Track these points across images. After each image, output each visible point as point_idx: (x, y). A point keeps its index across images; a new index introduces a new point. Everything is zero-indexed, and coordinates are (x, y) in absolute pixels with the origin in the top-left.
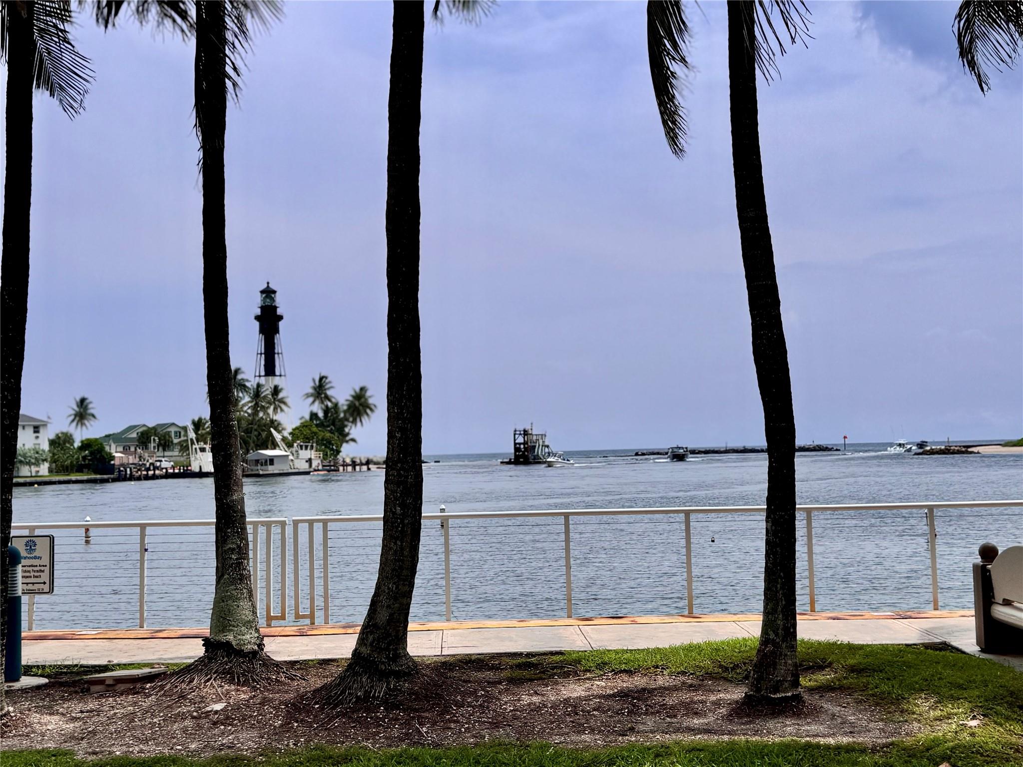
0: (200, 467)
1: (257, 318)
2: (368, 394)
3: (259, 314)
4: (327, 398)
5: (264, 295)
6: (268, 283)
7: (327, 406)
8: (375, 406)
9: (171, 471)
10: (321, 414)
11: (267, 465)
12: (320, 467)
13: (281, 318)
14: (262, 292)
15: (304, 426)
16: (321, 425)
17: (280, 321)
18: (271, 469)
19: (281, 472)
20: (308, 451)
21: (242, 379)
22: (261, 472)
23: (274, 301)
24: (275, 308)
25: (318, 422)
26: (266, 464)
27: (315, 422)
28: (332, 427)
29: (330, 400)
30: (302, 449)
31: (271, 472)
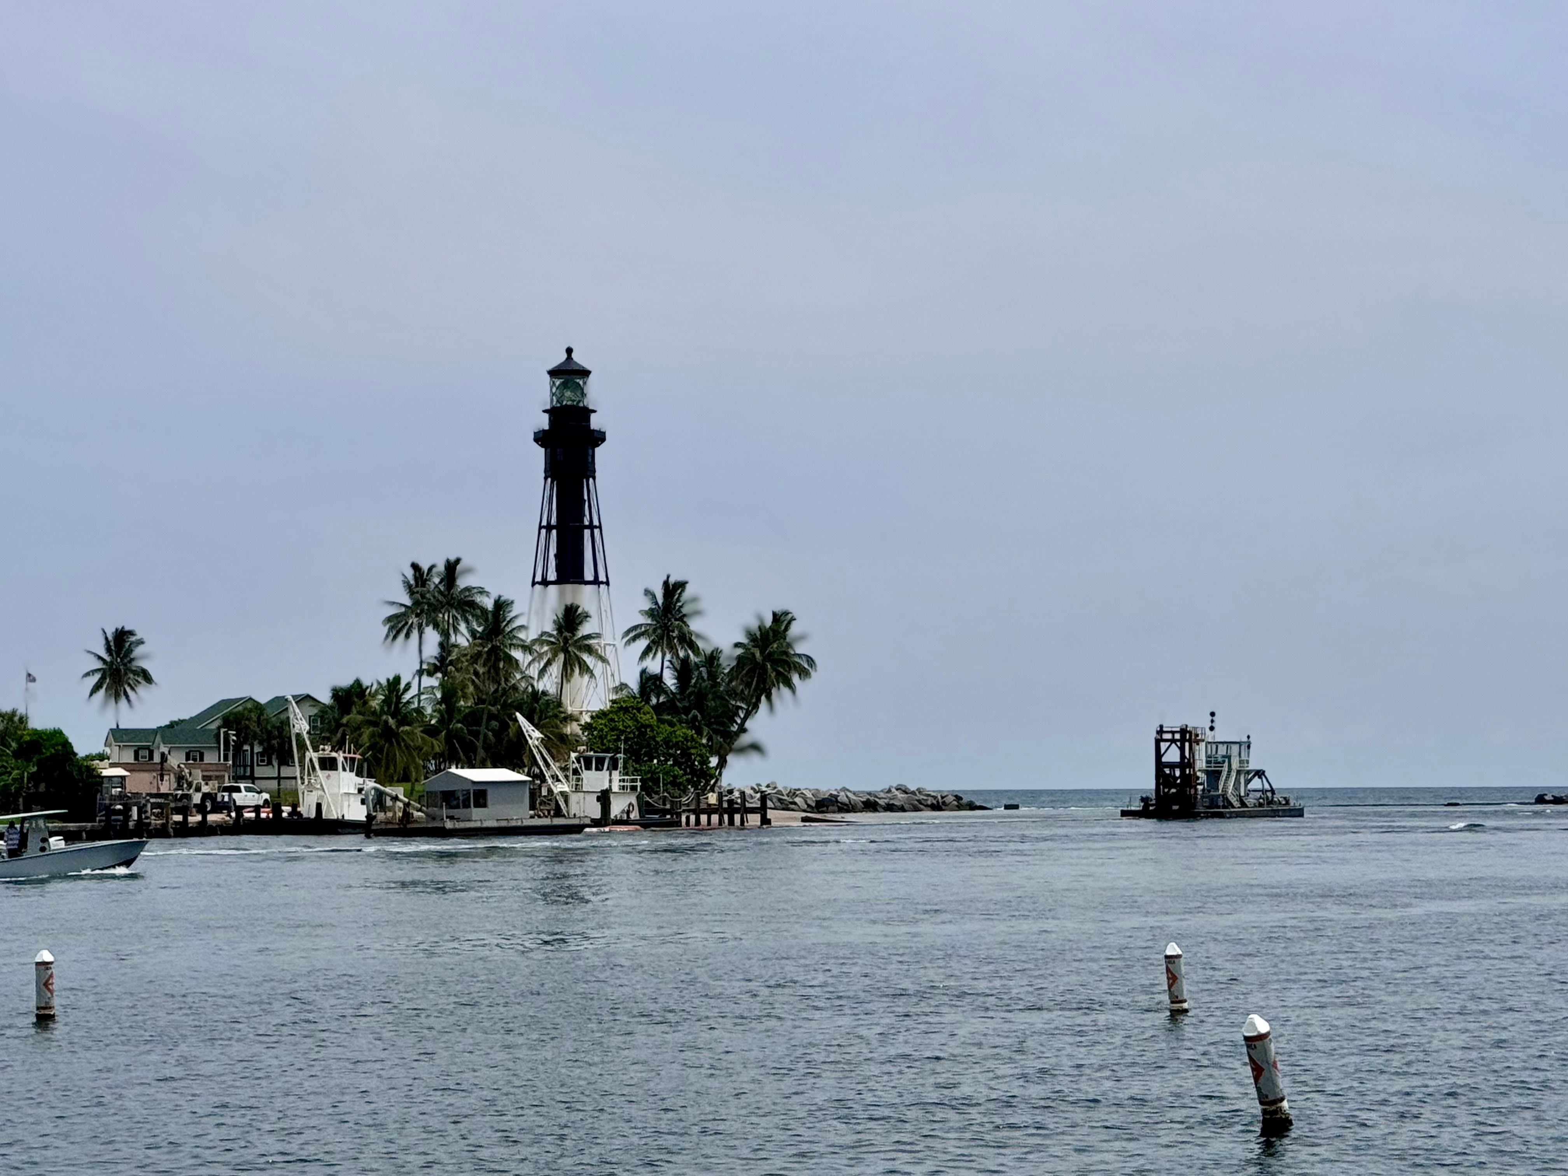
0: (319, 806)
1: (541, 438)
2: (795, 630)
3: (547, 427)
4: (687, 640)
5: (558, 382)
6: (569, 351)
7: (685, 661)
8: (810, 660)
9: (249, 815)
10: (670, 680)
11: (469, 806)
12: (635, 815)
13: (599, 438)
14: (553, 373)
15: (621, 708)
16: (669, 707)
17: (598, 445)
18: (479, 817)
19: (504, 824)
20: (605, 773)
21: (468, 589)
22: (449, 825)
23: (583, 395)
24: (587, 412)
25: (662, 699)
26: (467, 806)
27: (654, 701)
28: (695, 712)
29: (692, 646)
30: (588, 768)
31: (478, 825)
